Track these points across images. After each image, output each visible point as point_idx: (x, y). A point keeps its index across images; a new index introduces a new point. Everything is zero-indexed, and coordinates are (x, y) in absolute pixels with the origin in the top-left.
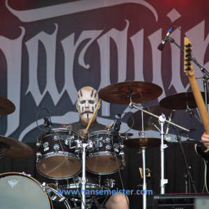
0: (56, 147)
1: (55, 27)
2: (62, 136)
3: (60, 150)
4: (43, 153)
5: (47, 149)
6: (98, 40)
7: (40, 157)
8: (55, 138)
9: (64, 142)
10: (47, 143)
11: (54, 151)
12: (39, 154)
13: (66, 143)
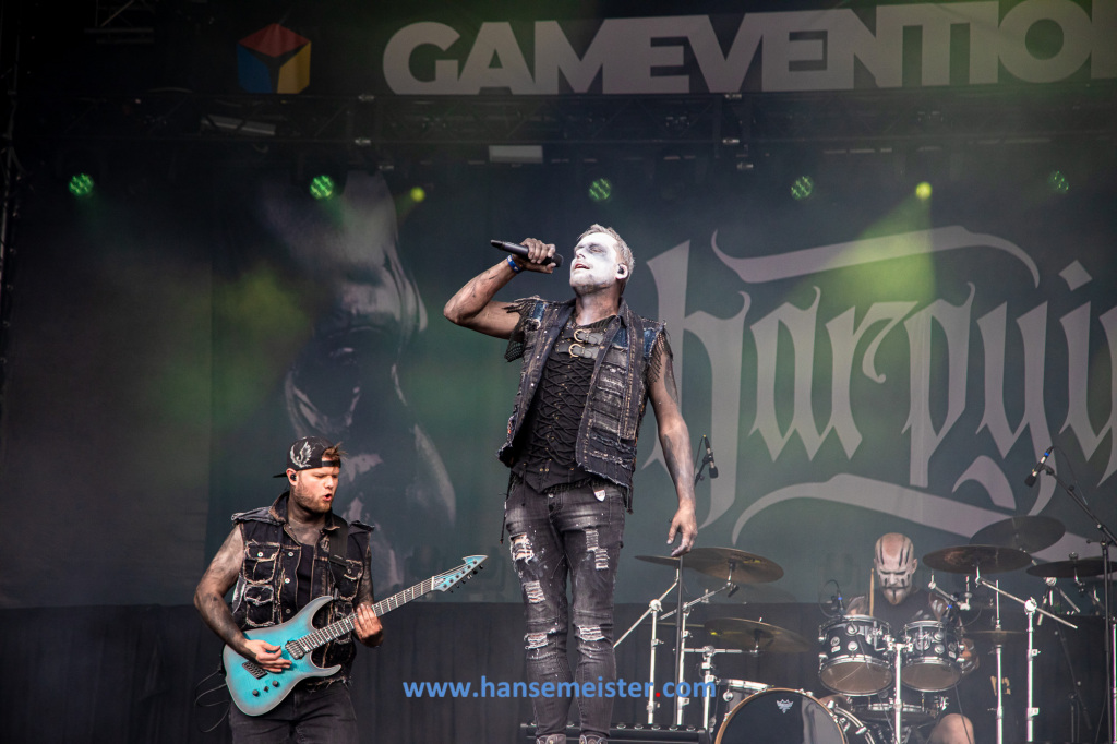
0: (853, 646)
1: (815, 293)
2: (861, 628)
3: (859, 651)
4: (832, 656)
5: (838, 649)
6: (906, 323)
7: (824, 660)
8: (850, 630)
9: (864, 637)
10: (837, 639)
11: (850, 653)
12: (823, 656)
13: (869, 640)
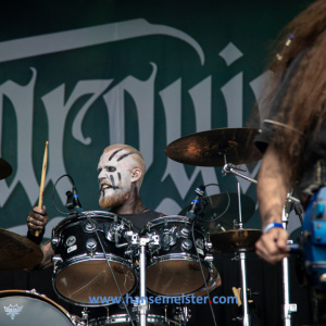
0: (91, 244)
4: (66, 256)
5: (74, 248)
6: (105, 97)
7: (59, 263)
8: (89, 228)
9: (104, 235)
10: (73, 238)
11: (88, 252)
12: (57, 258)
13: (109, 237)
